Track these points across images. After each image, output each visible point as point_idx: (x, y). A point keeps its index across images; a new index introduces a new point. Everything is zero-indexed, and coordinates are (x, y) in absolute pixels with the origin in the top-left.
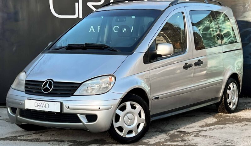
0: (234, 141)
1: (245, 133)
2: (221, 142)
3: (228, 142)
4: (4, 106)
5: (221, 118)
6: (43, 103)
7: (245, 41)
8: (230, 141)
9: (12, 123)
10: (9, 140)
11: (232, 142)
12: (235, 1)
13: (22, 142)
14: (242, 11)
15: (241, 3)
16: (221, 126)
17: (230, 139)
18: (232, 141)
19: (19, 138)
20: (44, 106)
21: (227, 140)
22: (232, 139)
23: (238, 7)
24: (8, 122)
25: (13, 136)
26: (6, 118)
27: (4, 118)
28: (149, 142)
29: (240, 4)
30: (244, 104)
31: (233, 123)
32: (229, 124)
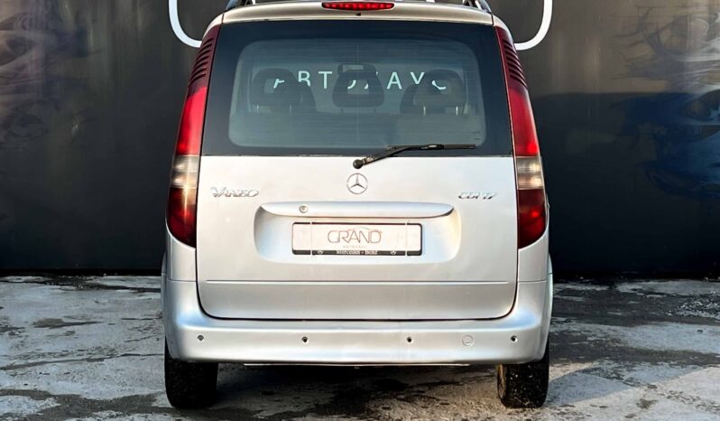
7: (712, 119)
14: (704, 34)
23: (693, 23)
29: (699, 15)
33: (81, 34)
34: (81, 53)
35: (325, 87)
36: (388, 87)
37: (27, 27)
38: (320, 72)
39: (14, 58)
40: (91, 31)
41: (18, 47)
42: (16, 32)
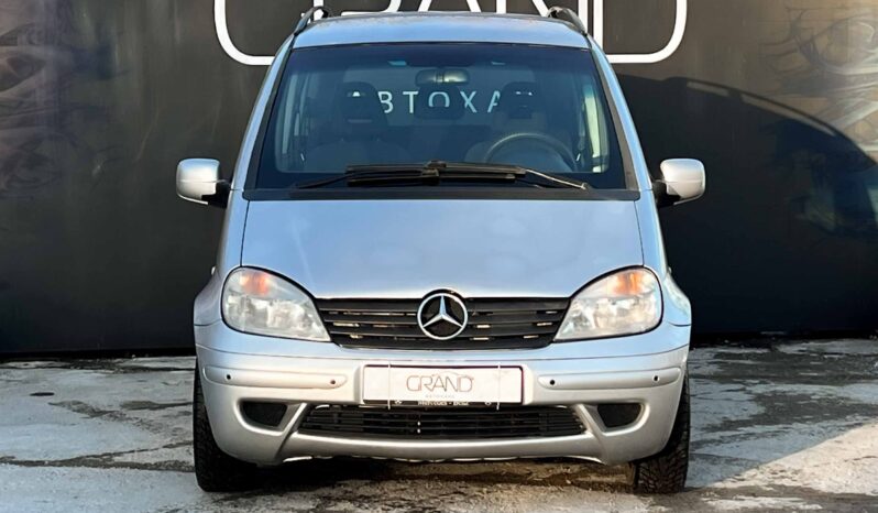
0: (804, 474)
1: (845, 449)
2: (760, 476)
3: (783, 477)
4: (61, 361)
5: (781, 404)
6: (446, 375)
8: (789, 474)
9: (92, 417)
10: (87, 465)
11: (796, 477)
12: (844, 7)
13: (128, 471)
14: (869, 40)
15: (866, 15)
16: (774, 428)
17: (793, 467)
18: (796, 472)
19: (117, 459)
20: (449, 387)
21: (782, 471)
22: (797, 468)
24: (78, 411)
25: (100, 454)
26: (71, 400)
27: (65, 399)
28: (530, 474)
29: (863, 18)
30: (873, 358)
31: (815, 420)
32: (803, 421)
33: (104, 51)
34: (105, 74)
35: (412, 111)
36: (489, 110)
37: (35, 41)
38: (405, 93)
39: (17, 81)
40: (117, 47)
41: (22, 67)
42: (21, 48)
